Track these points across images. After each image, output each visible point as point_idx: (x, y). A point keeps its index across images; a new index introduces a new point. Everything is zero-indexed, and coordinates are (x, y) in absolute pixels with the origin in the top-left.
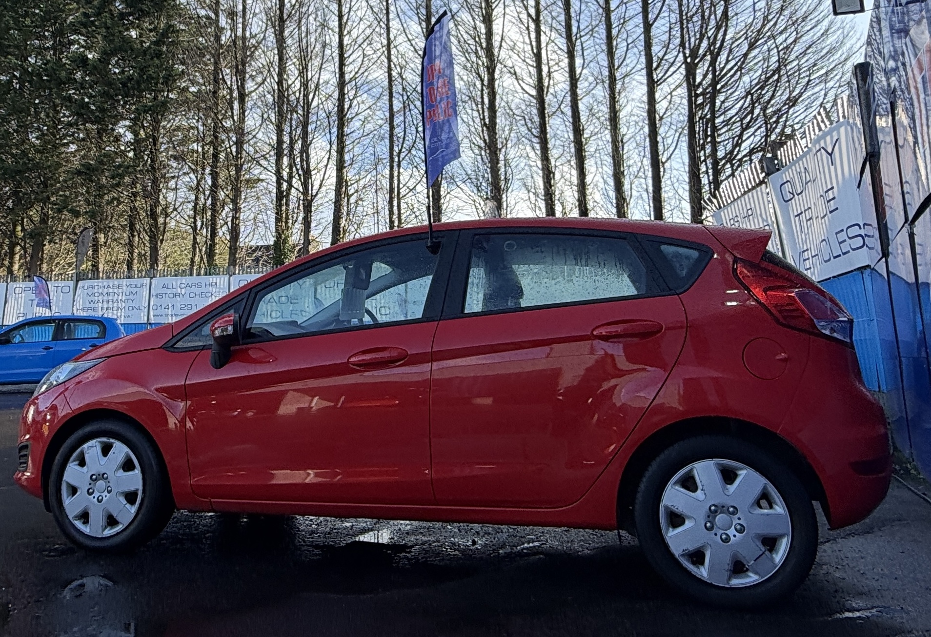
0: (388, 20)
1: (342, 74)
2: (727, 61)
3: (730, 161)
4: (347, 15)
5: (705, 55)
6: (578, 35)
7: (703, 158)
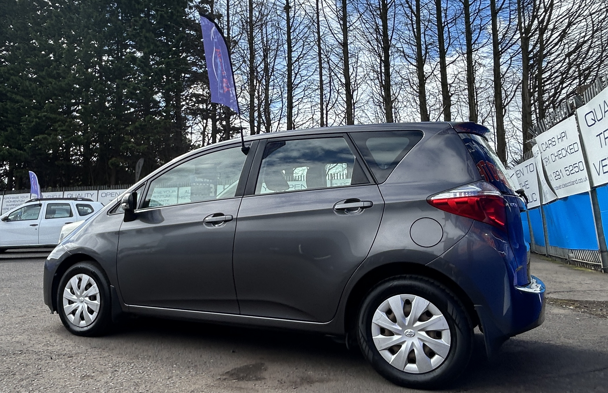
0: (318, 21)
1: (290, 58)
2: (552, 35)
3: (553, 102)
4: (292, 19)
5: (536, 30)
6: (446, 23)
7: (532, 102)
